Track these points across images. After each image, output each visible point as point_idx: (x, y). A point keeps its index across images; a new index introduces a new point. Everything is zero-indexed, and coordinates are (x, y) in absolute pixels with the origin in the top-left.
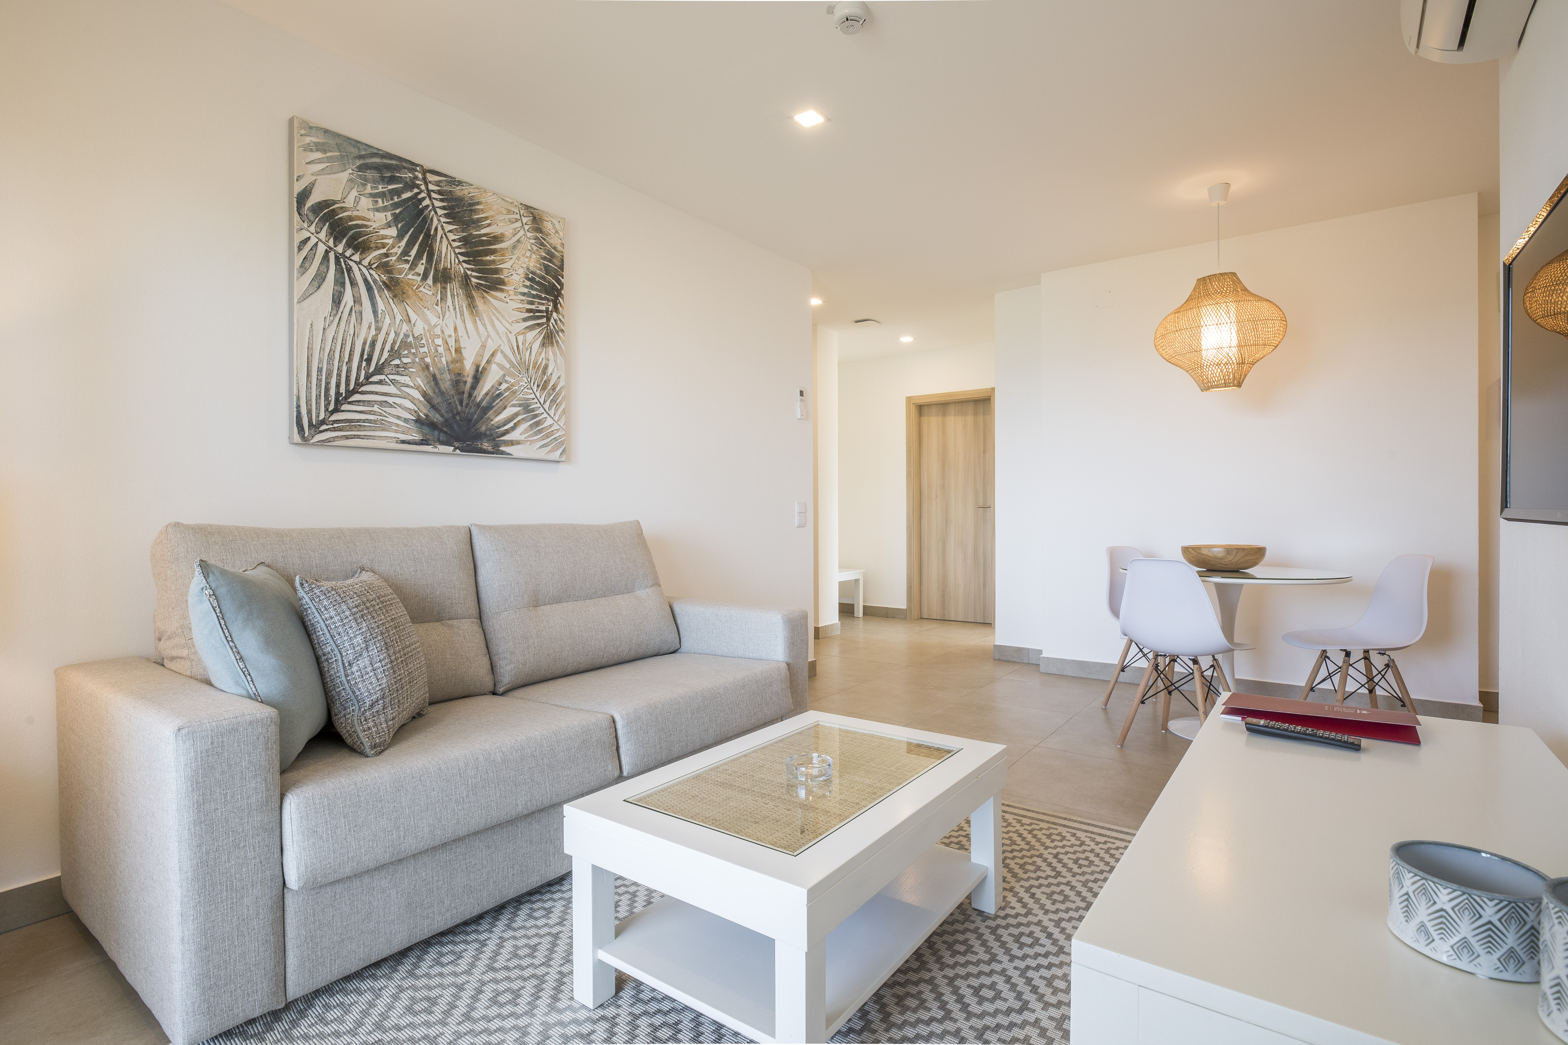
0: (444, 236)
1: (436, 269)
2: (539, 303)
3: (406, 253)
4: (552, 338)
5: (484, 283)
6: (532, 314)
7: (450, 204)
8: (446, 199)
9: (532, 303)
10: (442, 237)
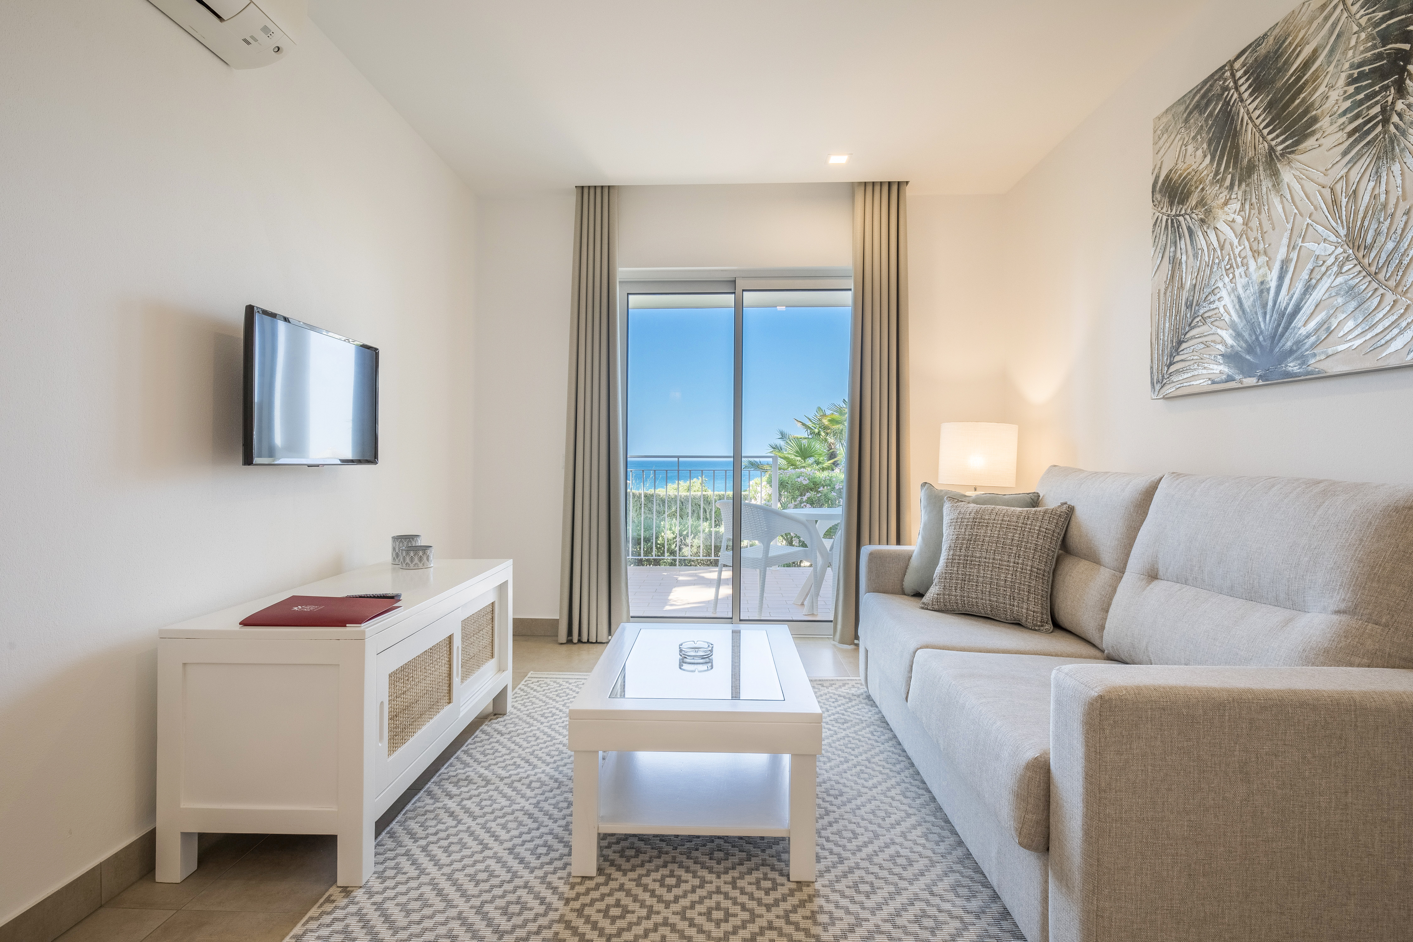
0: (1249, 121)
1: (1241, 169)
2: (1369, 108)
3: (1217, 173)
4: (1393, 149)
5: (1291, 141)
6: (1357, 134)
7: (1255, 75)
8: (1252, 73)
9: (1357, 117)
10: (1247, 124)
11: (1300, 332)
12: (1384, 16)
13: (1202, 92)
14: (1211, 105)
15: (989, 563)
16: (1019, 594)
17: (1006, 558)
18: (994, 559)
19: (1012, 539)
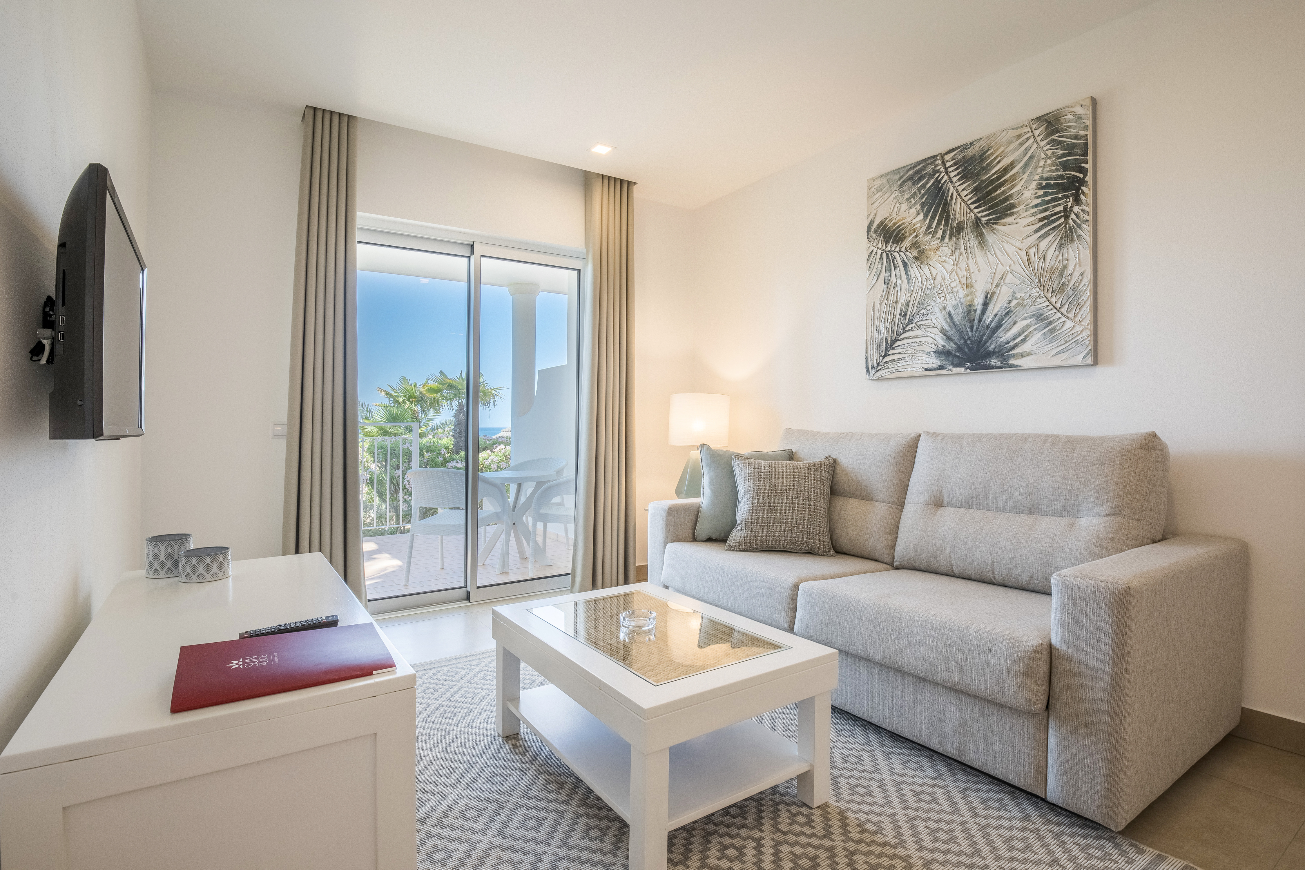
0: (958, 197)
1: (951, 227)
2: (1054, 206)
3: (929, 227)
4: (1072, 234)
5: (994, 216)
6: (1046, 221)
7: (963, 168)
8: (960, 166)
9: (1046, 210)
10: (956, 198)
11: (1001, 340)
12: (1064, 154)
13: (915, 169)
14: (924, 179)
15: (789, 507)
16: (814, 529)
17: (801, 502)
18: (793, 503)
19: (804, 486)
